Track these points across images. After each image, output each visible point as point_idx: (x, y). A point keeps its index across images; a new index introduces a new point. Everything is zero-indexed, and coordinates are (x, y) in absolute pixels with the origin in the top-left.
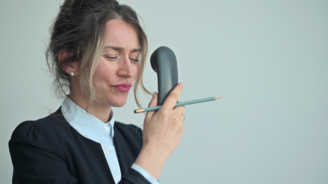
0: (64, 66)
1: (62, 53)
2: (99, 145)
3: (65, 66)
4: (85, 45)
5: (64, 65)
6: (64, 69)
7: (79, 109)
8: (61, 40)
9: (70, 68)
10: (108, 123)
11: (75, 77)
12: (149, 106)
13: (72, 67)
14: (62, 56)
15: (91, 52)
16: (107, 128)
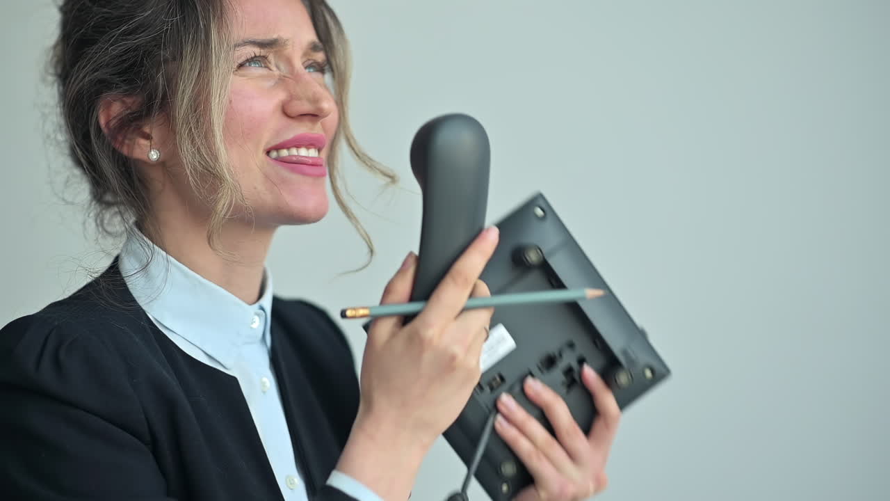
0: (122, 143)
1: (109, 106)
2: (234, 381)
3: (127, 142)
4: (174, 59)
5: (120, 138)
6: (125, 151)
7: (178, 268)
8: (102, 60)
9: (143, 142)
10: (257, 305)
11: (161, 164)
12: (382, 302)
13: (148, 137)
14: (109, 116)
15: (198, 66)
16: (257, 319)
